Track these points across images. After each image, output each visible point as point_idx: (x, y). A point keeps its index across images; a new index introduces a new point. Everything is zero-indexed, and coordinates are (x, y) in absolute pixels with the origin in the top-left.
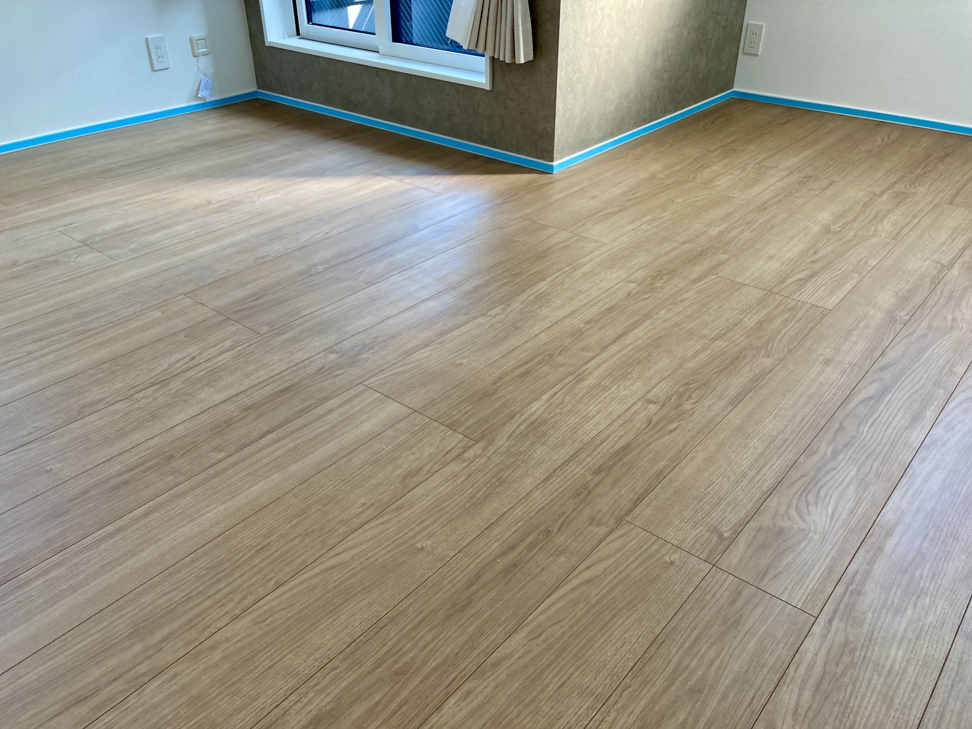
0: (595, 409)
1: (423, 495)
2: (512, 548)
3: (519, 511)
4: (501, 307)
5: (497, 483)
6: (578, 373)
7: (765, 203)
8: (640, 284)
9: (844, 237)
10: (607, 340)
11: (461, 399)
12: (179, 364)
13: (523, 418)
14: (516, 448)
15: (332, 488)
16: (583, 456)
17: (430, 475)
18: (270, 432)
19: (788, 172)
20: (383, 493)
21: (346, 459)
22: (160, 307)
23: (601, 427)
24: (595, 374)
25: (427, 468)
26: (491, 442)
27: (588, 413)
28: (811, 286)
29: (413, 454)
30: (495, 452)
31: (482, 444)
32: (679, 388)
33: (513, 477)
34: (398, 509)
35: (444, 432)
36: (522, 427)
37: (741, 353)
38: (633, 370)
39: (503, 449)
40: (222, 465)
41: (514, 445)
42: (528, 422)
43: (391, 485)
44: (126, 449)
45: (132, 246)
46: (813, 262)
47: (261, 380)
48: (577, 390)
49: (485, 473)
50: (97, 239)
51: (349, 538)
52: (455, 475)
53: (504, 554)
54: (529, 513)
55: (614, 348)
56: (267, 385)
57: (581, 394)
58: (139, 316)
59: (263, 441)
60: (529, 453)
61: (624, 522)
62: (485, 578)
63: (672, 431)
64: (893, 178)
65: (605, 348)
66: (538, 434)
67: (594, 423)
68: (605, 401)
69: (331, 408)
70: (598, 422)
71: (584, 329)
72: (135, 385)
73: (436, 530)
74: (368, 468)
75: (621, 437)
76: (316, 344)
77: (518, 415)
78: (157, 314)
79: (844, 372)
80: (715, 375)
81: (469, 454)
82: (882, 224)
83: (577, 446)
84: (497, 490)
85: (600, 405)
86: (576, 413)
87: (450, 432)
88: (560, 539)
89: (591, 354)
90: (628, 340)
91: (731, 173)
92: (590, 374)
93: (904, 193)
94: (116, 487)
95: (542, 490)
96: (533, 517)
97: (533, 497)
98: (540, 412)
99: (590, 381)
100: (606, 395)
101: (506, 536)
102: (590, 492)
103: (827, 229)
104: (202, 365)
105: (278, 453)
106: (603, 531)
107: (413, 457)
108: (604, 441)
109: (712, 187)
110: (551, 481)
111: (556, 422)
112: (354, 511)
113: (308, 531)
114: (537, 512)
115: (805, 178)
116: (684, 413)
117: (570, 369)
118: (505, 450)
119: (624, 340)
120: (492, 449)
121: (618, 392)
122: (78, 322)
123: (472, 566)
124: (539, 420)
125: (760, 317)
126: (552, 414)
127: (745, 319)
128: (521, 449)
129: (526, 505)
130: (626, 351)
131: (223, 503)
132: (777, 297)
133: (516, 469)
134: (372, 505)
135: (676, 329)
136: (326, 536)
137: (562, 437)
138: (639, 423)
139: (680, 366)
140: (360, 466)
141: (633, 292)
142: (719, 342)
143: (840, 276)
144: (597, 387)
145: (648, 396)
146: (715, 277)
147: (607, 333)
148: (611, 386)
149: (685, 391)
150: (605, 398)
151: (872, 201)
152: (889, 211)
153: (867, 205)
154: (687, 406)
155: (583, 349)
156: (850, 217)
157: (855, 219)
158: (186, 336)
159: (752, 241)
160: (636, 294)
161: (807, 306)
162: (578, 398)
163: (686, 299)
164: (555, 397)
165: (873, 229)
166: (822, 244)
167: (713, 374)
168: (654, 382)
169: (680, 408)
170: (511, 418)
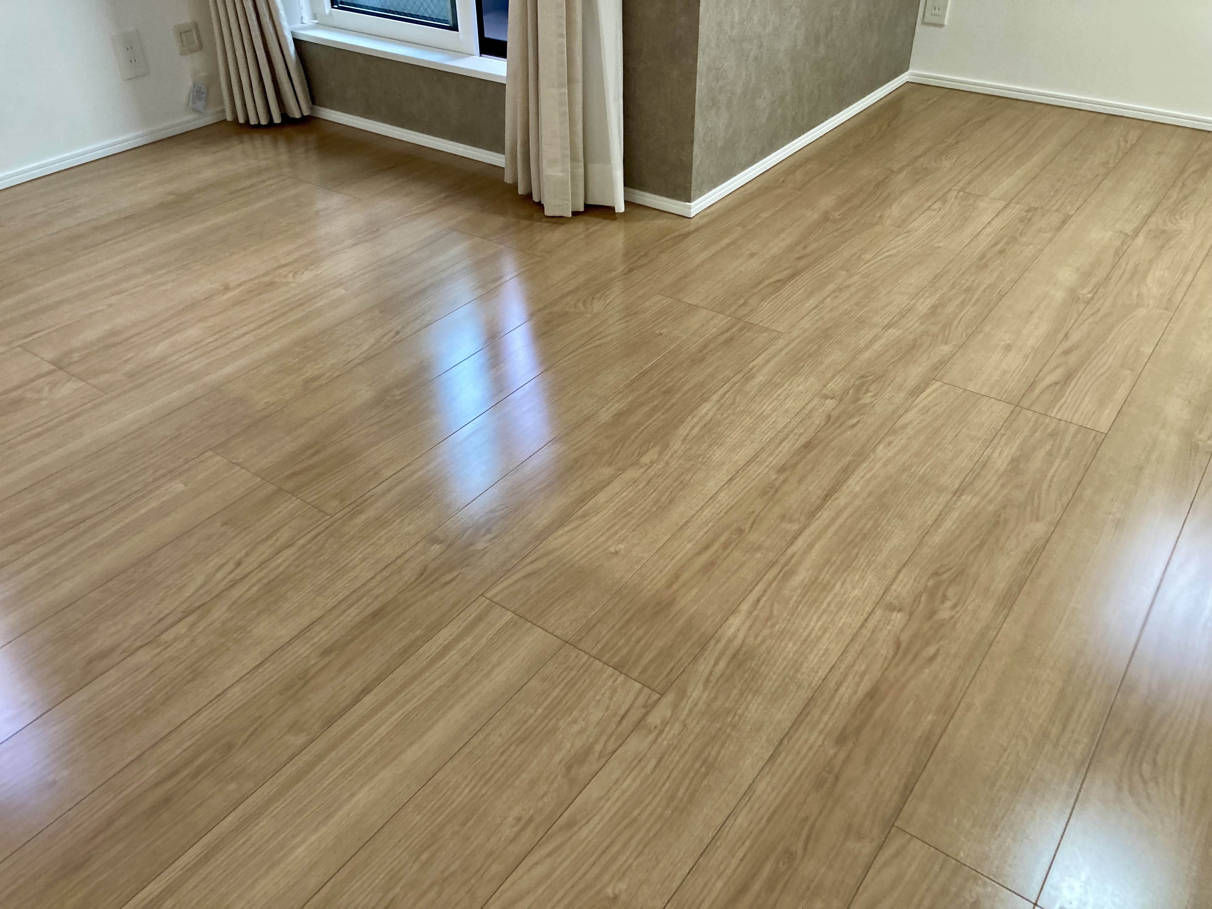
0: (819, 624)
1: (602, 798)
4: (657, 449)
5: (703, 769)
6: (783, 560)
7: (982, 257)
8: (841, 400)
9: (1098, 310)
10: (813, 500)
11: (627, 616)
12: (220, 575)
13: (720, 646)
14: (718, 703)
15: (470, 791)
16: (816, 711)
17: (604, 760)
18: (366, 691)
19: (1004, 203)
20: (544, 795)
21: (481, 736)
22: (180, 474)
23: (833, 659)
24: (808, 563)
25: (598, 748)
26: (682, 694)
27: (811, 632)
28: (1072, 395)
29: (575, 721)
30: (690, 713)
31: (669, 698)
32: (928, 580)
33: (723, 757)
34: (569, 825)
35: (612, 679)
36: (722, 664)
37: (999, 516)
38: (858, 554)
39: (701, 706)
40: (305, 758)
41: (715, 698)
42: (729, 654)
43: (552, 782)
44: (161, 736)
45: (128, 368)
46: (1066, 352)
47: (341, 597)
48: (786, 593)
49: (683, 751)
50: (76, 357)
51: (507, 884)
52: (640, 759)
54: (758, 823)
55: (825, 515)
56: (350, 606)
57: (795, 598)
58: (151, 491)
59: (360, 709)
60: (739, 711)
61: (894, 829)
63: (931, 659)
64: (1145, 207)
65: (812, 515)
66: (746, 675)
67: (821, 652)
68: (829, 609)
69: (446, 643)
70: (827, 650)
71: (778, 483)
72: (161, 616)
73: (630, 861)
74: (514, 751)
75: (863, 674)
76: (410, 527)
77: (712, 642)
78: (178, 486)
80: (972, 556)
81: (655, 718)
82: (1146, 285)
83: (805, 694)
84: (705, 782)
85: (824, 617)
86: (793, 634)
87: (621, 678)
88: (808, 868)
89: (795, 527)
90: (842, 498)
91: (929, 208)
92: (800, 563)
93: (1163, 232)
94: (155, 810)
95: (768, 778)
96: (764, 828)
97: (758, 792)
98: (742, 634)
99: (802, 575)
100: (828, 599)
101: (732, 867)
102: (837, 779)
103: (1073, 297)
104: (252, 575)
105: (383, 730)
106: (867, 848)
107: (576, 728)
108: (841, 684)
109: (908, 232)
110: (778, 761)
111: (769, 652)
112: (507, 832)
113: (446, 874)
114: (769, 820)
115: (1028, 211)
116: (942, 625)
117: (771, 555)
118: (704, 707)
119: (836, 499)
120: (686, 706)
121: (845, 593)
122: (66, 506)
124: (744, 650)
125: (1013, 450)
126: (760, 639)
127: (995, 455)
128: (726, 705)
129: (752, 808)
130: (841, 520)
131: (316, 829)
132: (1030, 414)
133: (725, 742)
134: (531, 820)
135: (904, 477)
136: (472, 881)
137: (780, 679)
138: (884, 649)
139: (921, 543)
140: (502, 749)
141: (834, 414)
142: (966, 498)
143: (1107, 375)
144: (815, 586)
145: (888, 598)
146: (939, 384)
147: (810, 489)
148: (833, 582)
149: (937, 586)
150: (829, 604)
151: (1125, 247)
152: (1151, 262)
153: (1119, 253)
154: (944, 613)
155: (783, 518)
156: (1100, 274)
157: (1108, 278)
158: (225, 524)
159: (979, 321)
160: (838, 418)
161: (1073, 429)
162: (791, 606)
163: (908, 424)
164: (759, 607)
165: (1135, 293)
166: (1072, 321)
167: (968, 555)
168: (891, 573)
169: (936, 618)
170: (704, 648)
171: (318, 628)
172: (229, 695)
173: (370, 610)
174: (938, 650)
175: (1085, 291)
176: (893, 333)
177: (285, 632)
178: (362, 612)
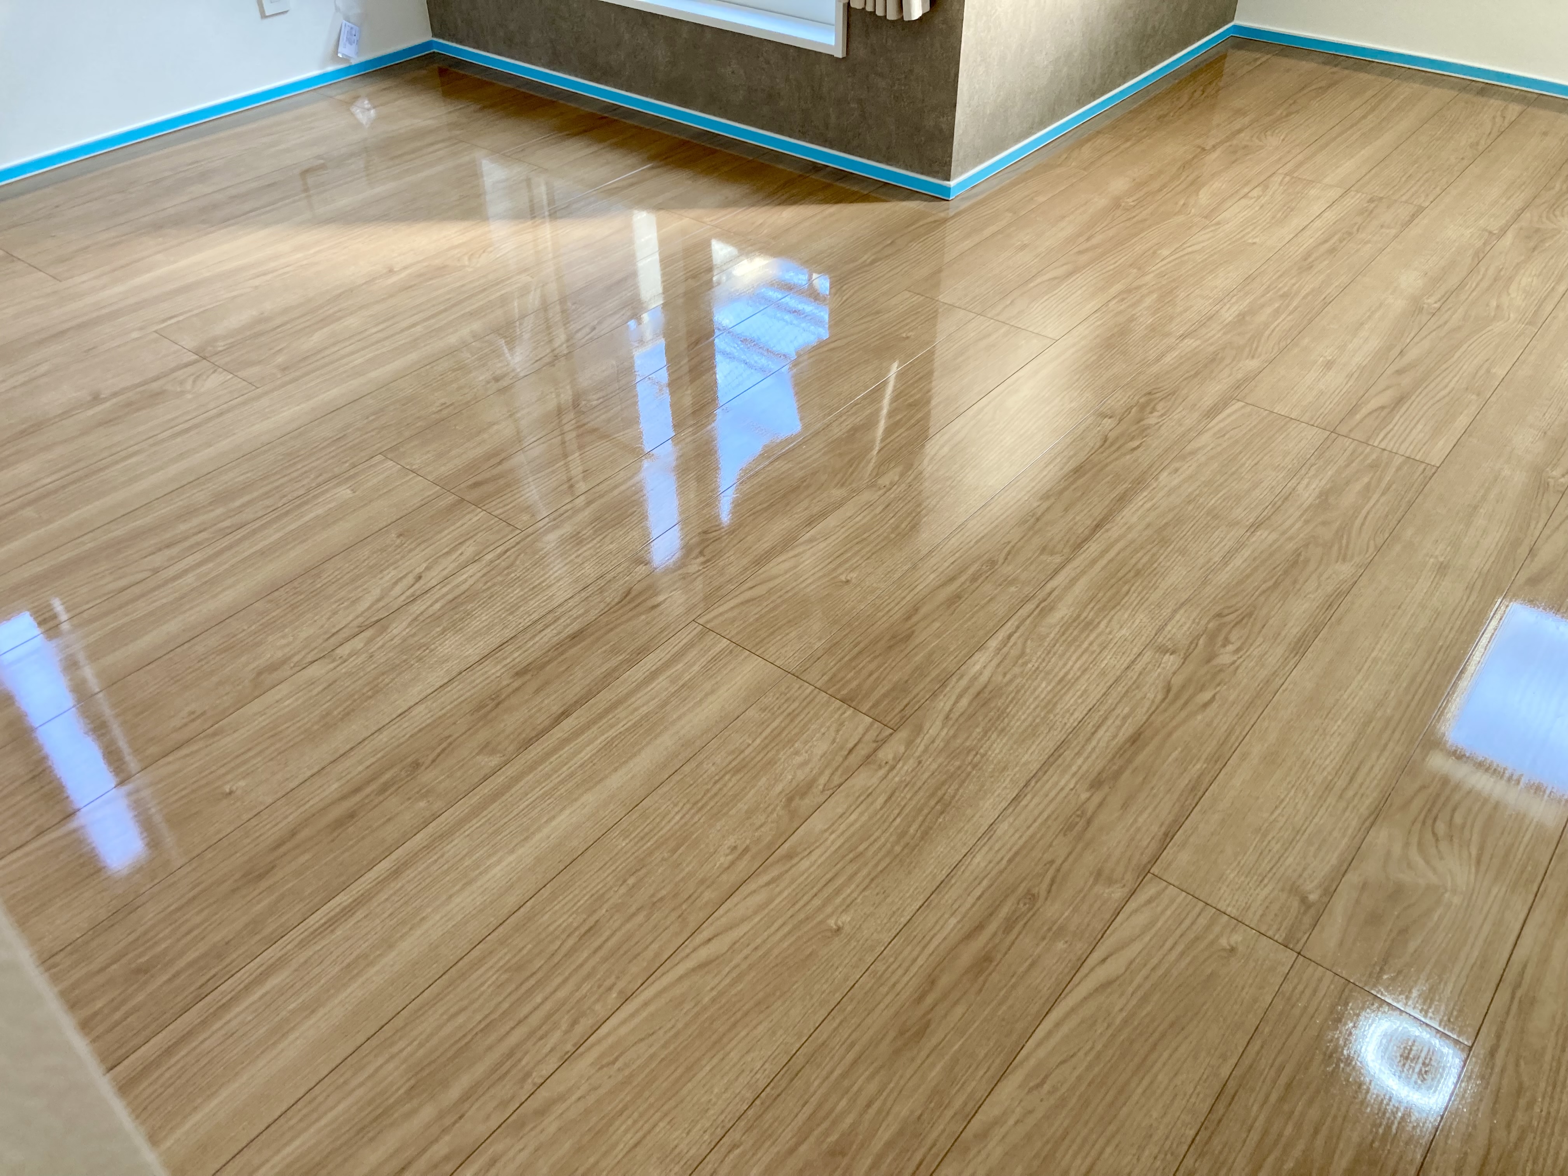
0: (1078, 665)
1: (826, 831)
2: (980, 927)
3: (979, 860)
4: (898, 469)
5: (938, 807)
6: (1041, 595)
7: (1308, 254)
8: (1120, 420)
9: (1446, 323)
10: (1080, 531)
11: (857, 650)
12: (398, 589)
13: (964, 682)
14: (959, 741)
15: (681, 818)
16: (1069, 754)
17: (829, 793)
18: (565, 714)
19: (1340, 191)
20: (761, 826)
21: (693, 764)
22: (348, 479)
23: (1091, 701)
24: (1069, 598)
25: (822, 780)
26: (918, 730)
27: (1067, 674)
28: (1402, 420)
29: (797, 753)
30: (925, 750)
31: (903, 734)
32: (1208, 622)
33: (962, 796)
34: (789, 856)
35: (840, 712)
36: (964, 702)
37: (1300, 554)
38: (1129, 590)
39: (939, 743)
40: (499, 779)
41: (955, 736)
42: (973, 691)
43: (772, 813)
44: (341, 752)
45: (280, 359)
46: (1400, 372)
47: (535, 616)
48: (1042, 630)
49: (916, 788)
50: (221, 345)
51: (721, 911)
52: (869, 794)
53: (969, 936)
54: (998, 863)
55: (1093, 548)
56: (547, 626)
57: (1052, 635)
58: (316, 497)
59: (558, 733)
60: (982, 751)
61: (1149, 876)
62: (945, 981)
63: (1206, 705)
64: (1518, 201)
65: (1078, 546)
66: (992, 713)
67: (1079, 693)
68: (1091, 649)
69: (654, 668)
70: (1085, 691)
71: (1040, 511)
72: (334, 630)
73: (855, 895)
74: (730, 780)
75: (1126, 718)
76: (611, 546)
77: (954, 679)
78: (344, 492)
79: (1470, 588)
80: (1262, 599)
81: (887, 753)
82: (1509, 294)
83: (1058, 735)
84: (940, 820)
85: (1084, 658)
86: (1048, 673)
87: (850, 711)
88: (1051, 910)
89: (1058, 559)
90: (1114, 530)
91: (1245, 195)
92: (1060, 598)
93: (1537, 230)
94: (340, 823)
95: (1011, 819)
96: (1004, 869)
97: (999, 832)
98: (987, 673)
99: (1063, 612)
100: (1091, 638)
101: (968, 905)
102: (1089, 822)
103: (1416, 307)
104: (435, 590)
105: (585, 754)
106: (1117, 893)
107: (798, 759)
108: (1099, 727)
109: (1218, 223)
110: (1024, 803)
111: (1018, 692)
112: (720, 860)
113: (655, 899)
114: (1010, 861)
115: (1371, 201)
116: (1221, 671)
117: (1027, 590)
118: (942, 745)
119: (1107, 531)
120: (921, 744)
121: (1110, 633)
122: (220, 511)
123: (920, 962)
124: (990, 688)
125: (1323, 482)
126: (1008, 677)
127: (1301, 487)
128: (968, 744)
129: (992, 847)
130: (1112, 554)
131: (512, 851)
132: (1347, 442)
133: (964, 782)
134: (747, 850)
135: (1190, 508)
136: (684, 907)
137: (1030, 719)
138: (1151, 693)
139: (1205, 582)
140: (717, 778)
141: (1112, 436)
142: (1262, 534)
143: (1447, 399)
144: (1075, 624)
145: (1160, 640)
146: (1241, 404)
147: (1078, 518)
148: (1097, 620)
149: (1219, 629)
150: (1091, 644)
151: (1488, 248)
152: (1518, 267)
153: (1479, 257)
154: (1225, 657)
155: (1044, 549)
156: (1453, 280)
157: (1462, 284)
158: (400, 535)
159: (1296, 333)
160: (1117, 439)
161: (1398, 460)
162: (1046, 644)
163: (1199, 449)
164: (1010, 644)
165: (1494, 303)
166: (1412, 335)
167: (1260, 595)
168: (1166, 612)
169: (1215, 662)
170: (944, 685)
171: (510, 648)
172: (414, 712)
173: (570, 631)
174: (1214, 697)
175: (1431, 301)
176: (1190, 344)
177: (473, 652)
178: (560, 633)
